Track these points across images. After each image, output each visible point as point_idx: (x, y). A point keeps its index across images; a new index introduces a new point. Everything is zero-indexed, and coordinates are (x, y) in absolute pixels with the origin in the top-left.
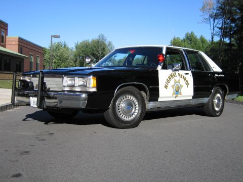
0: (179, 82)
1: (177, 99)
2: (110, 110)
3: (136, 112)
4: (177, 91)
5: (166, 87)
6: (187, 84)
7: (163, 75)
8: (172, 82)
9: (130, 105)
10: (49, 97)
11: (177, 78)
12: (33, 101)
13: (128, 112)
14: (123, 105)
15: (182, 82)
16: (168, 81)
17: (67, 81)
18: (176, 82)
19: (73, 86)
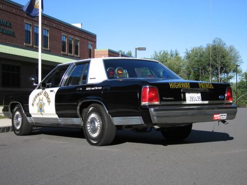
0: (42, 100)
1: (44, 116)
4: (41, 109)
5: (33, 105)
11: (41, 96)
16: (35, 100)
18: (40, 100)
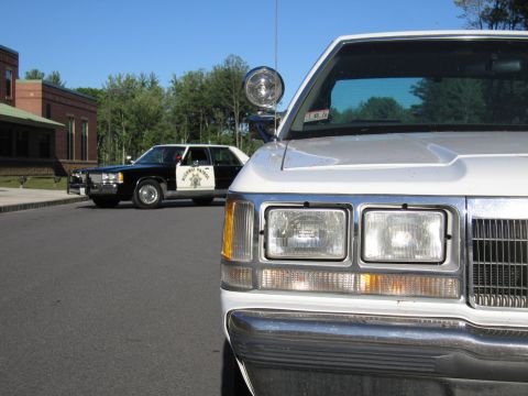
0: (197, 175)
1: (198, 189)
2: (135, 196)
3: (155, 197)
6: (207, 177)
7: (180, 170)
8: (190, 175)
9: (150, 193)
10: (93, 188)
11: (196, 172)
12: (82, 190)
13: (149, 197)
14: (145, 193)
15: (201, 175)
16: (186, 175)
17: (105, 176)
18: (194, 175)
19: (108, 180)
